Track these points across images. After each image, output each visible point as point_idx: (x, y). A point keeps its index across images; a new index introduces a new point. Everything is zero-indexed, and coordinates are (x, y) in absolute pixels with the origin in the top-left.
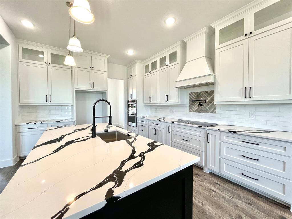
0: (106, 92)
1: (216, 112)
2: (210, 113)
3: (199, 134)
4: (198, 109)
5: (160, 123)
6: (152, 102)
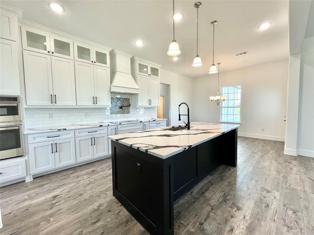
1: (130, 113)
2: (127, 113)
5: (101, 128)
6: (60, 103)
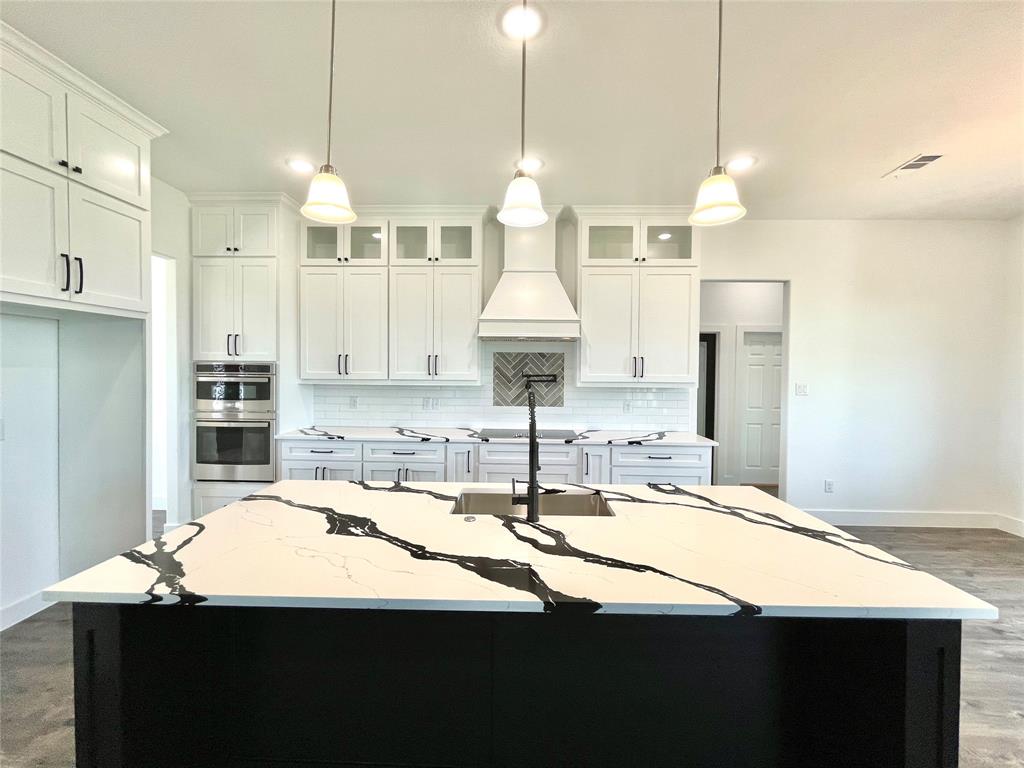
0: (143, 321)
1: (562, 403)
2: (551, 405)
3: (563, 459)
4: (518, 397)
5: (425, 445)
6: (356, 373)
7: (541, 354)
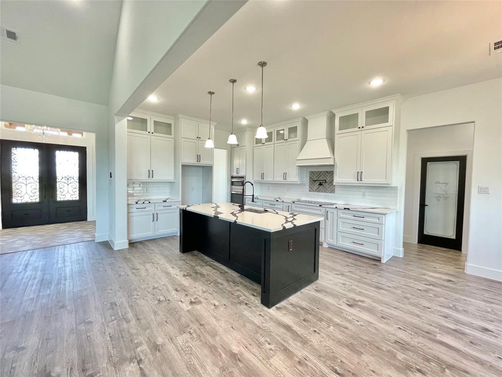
0: (212, 166)
1: (334, 192)
2: (330, 192)
4: (317, 189)
6: (265, 179)
7: (327, 172)
